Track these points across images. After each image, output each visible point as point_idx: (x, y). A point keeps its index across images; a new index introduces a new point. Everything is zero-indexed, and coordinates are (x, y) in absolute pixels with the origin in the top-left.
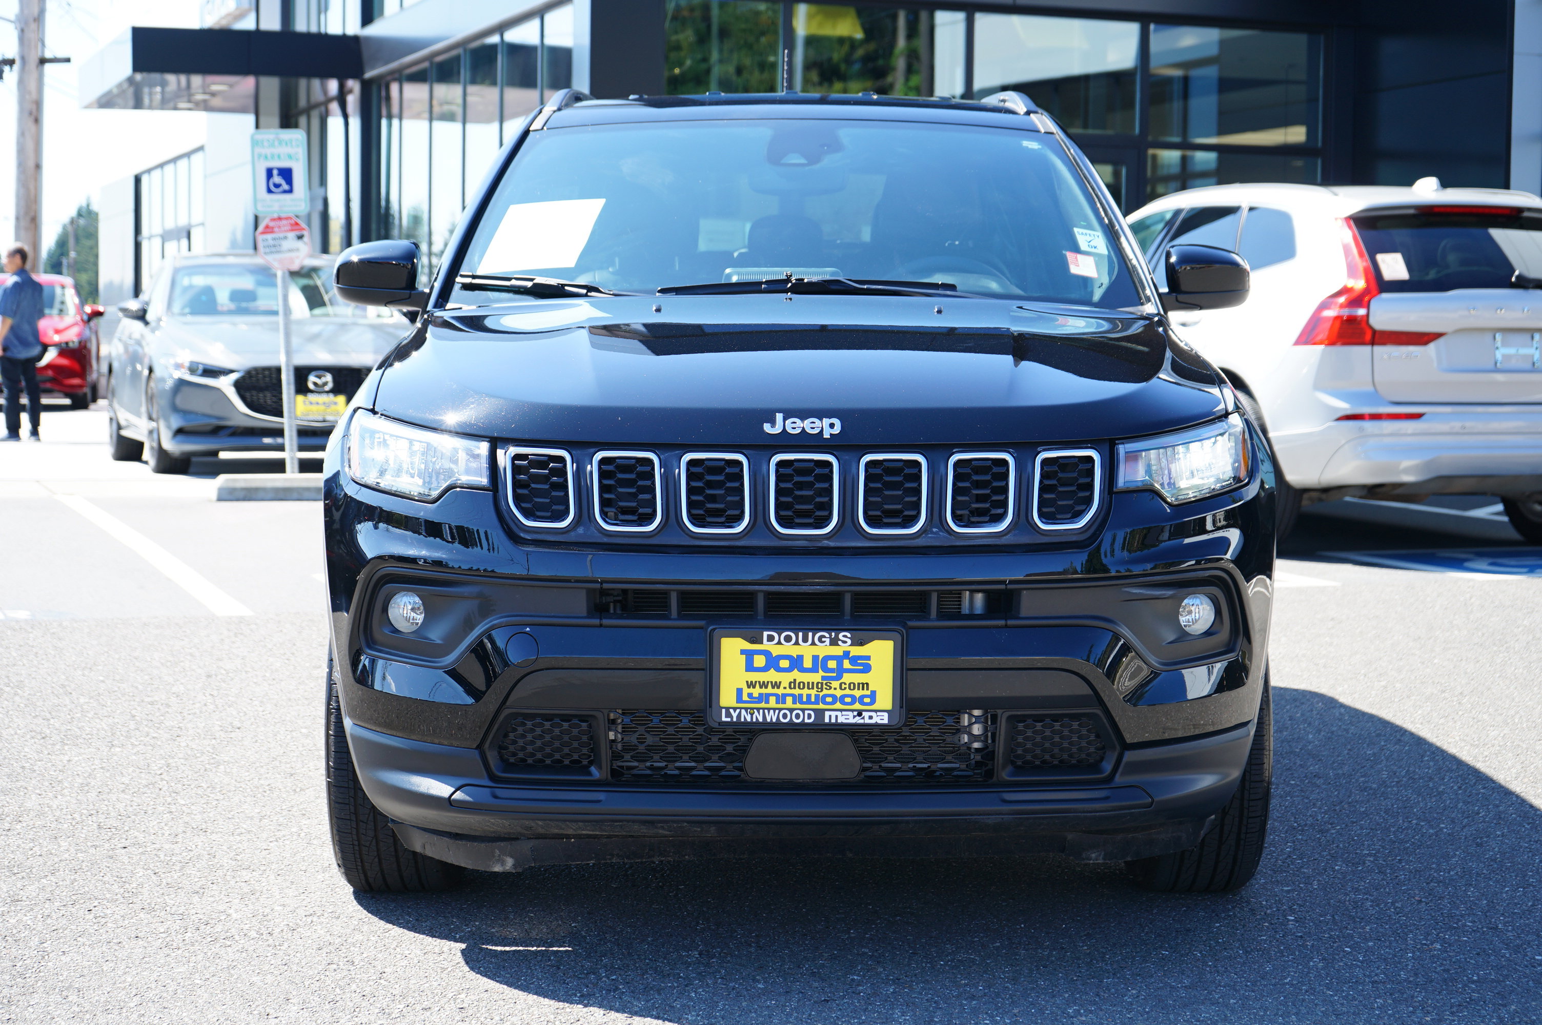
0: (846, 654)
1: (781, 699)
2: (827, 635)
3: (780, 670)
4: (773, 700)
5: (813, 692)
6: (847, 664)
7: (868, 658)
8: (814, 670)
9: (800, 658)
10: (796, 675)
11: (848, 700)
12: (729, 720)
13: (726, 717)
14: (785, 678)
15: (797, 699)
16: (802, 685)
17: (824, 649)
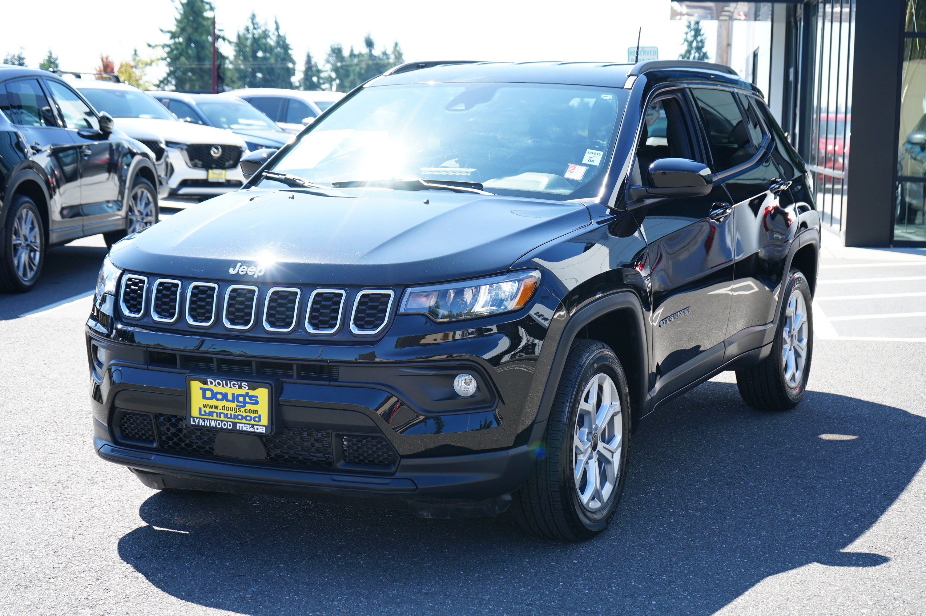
0: (247, 394)
1: (219, 415)
2: (237, 384)
3: (218, 400)
4: (215, 415)
5: (233, 413)
6: (247, 400)
7: (257, 397)
8: (232, 401)
9: (226, 394)
10: (224, 403)
11: (248, 418)
12: (194, 423)
13: (193, 422)
14: (220, 404)
15: (226, 416)
16: (228, 409)
17: (236, 391)
